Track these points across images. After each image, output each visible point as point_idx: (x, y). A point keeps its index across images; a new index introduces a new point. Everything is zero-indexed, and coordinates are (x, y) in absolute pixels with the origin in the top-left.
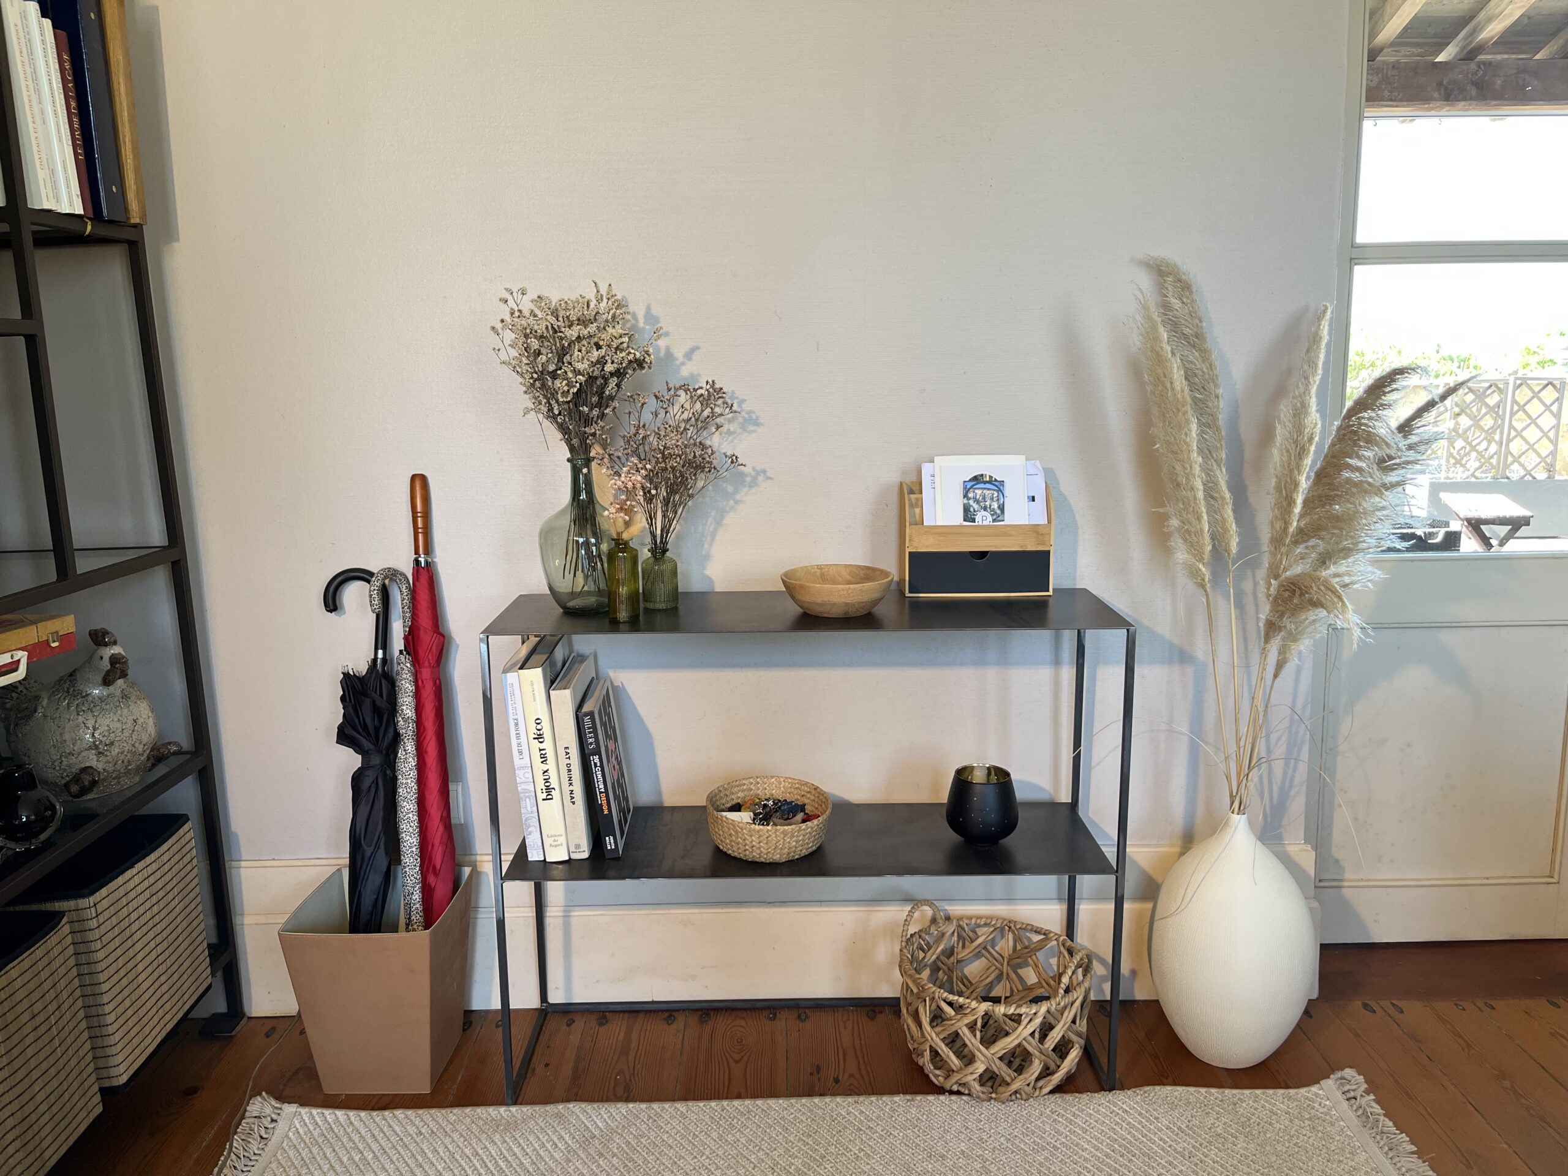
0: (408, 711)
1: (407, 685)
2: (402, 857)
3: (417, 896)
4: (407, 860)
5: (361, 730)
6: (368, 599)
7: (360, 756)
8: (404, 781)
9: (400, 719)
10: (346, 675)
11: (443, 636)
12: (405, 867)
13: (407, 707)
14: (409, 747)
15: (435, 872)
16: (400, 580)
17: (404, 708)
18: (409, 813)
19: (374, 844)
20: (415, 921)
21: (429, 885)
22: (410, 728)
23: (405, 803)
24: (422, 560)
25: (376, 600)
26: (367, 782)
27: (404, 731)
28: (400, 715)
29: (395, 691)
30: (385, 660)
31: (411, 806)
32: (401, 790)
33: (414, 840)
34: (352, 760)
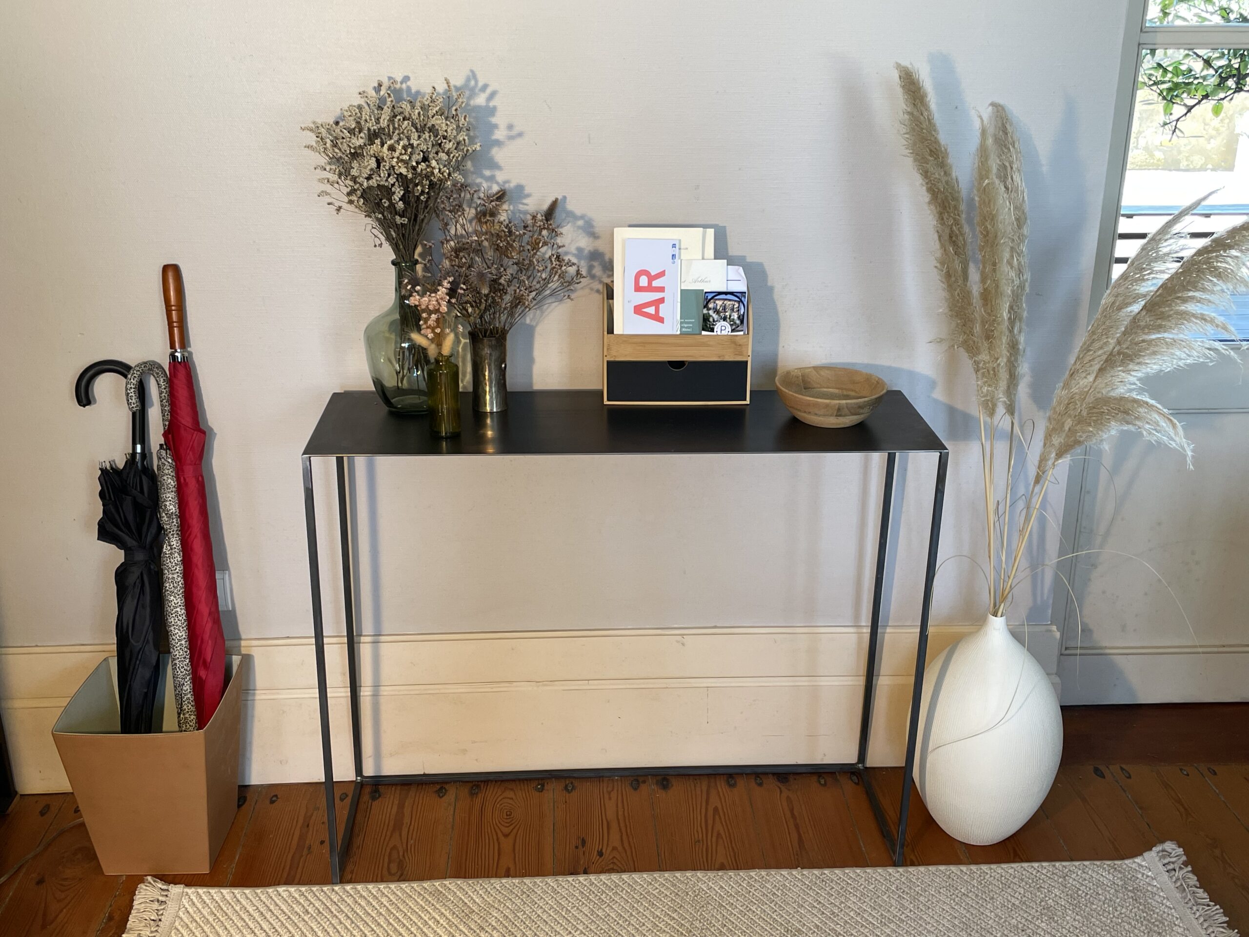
0: (172, 507)
1: (169, 481)
2: (172, 650)
3: (188, 687)
4: (177, 653)
5: (123, 527)
6: (125, 397)
7: (123, 551)
8: (170, 576)
9: (164, 514)
10: (104, 471)
11: (204, 433)
12: (174, 660)
13: (170, 503)
14: (175, 543)
15: (206, 666)
16: (157, 374)
17: (168, 503)
18: (177, 607)
19: (142, 638)
20: (187, 710)
21: (200, 678)
22: (175, 523)
23: (172, 598)
24: (178, 355)
25: (133, 398)
26: (132, 577)
27: (168, 527)
28: (164, 511)
29: (157, 486)
30: (144, 455)
31: (179, 600)
32: (167, 585)
33: (183, 633)
34: (115, 555)
